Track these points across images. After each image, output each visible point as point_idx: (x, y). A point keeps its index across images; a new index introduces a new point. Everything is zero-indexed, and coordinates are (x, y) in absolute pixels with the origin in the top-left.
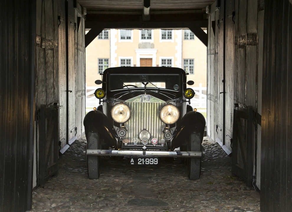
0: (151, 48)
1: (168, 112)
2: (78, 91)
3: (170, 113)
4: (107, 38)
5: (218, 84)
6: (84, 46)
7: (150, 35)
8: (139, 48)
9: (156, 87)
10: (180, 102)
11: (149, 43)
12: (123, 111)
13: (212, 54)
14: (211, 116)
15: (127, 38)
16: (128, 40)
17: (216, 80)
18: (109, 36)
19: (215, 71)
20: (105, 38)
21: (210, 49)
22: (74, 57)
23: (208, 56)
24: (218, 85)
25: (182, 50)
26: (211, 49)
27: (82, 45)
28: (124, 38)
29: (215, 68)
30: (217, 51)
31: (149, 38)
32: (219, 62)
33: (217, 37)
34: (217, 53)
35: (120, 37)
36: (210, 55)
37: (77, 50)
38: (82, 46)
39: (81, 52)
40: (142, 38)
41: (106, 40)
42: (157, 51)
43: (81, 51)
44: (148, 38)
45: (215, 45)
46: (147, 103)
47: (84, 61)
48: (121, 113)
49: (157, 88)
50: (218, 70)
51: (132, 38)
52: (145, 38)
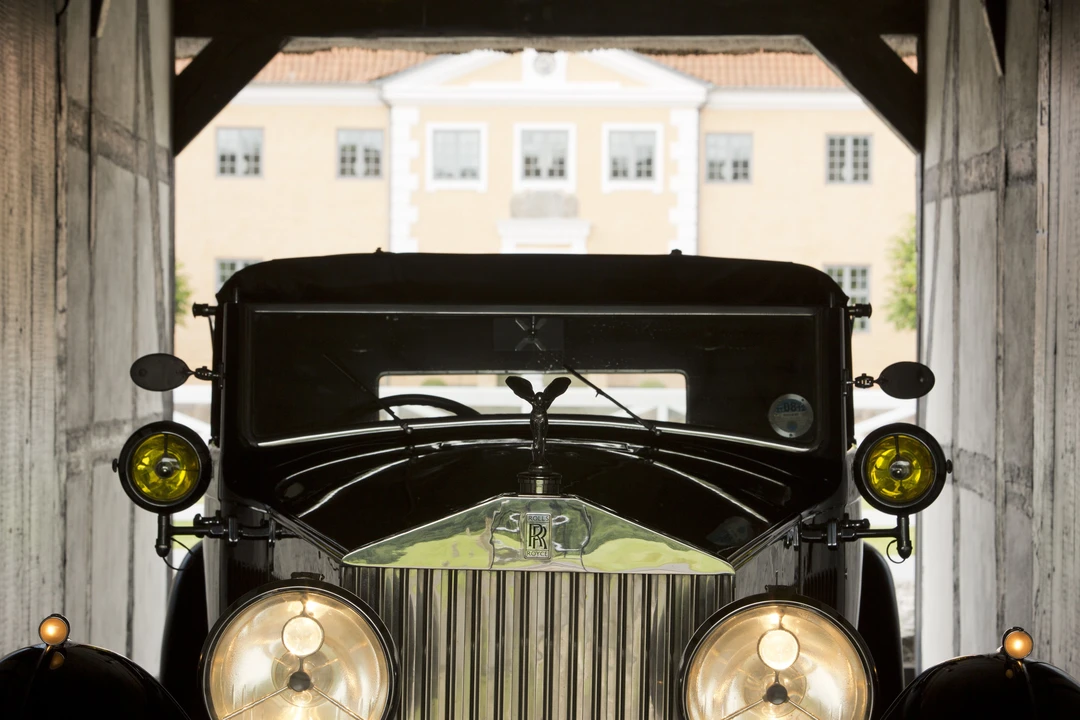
0: (566, 215)
1: (761, 669)
2: (87, 429)
3: (786, 682)
4: (377, 172)
5: (1038, 381)
6: (163, 138)
7: (562, 162)
8: (514, 215)
9: (624, 414)
10: (825, 540)
11: (557, 195)
12: (317, 656)
13: (975, 191)
14: (956, 587)
15: (464, 174)
16: (468, 184)
17: (1012, 358)
18: (384, 165)
19: (1002, 299)
20: (367, 173)
21: (956, 160)
22: (49, 195)
23: (930, 208)
24: (1030, 391)
25: (698, 224)
26: (963, 155)
27: (143, 134)
28: (450, 176)
29: (1002, 281)
30: (1019, 166)
31: (556, 173)
32: (1041, 237)
33: (1024, 66)
34: (1019, 178)
35: (429, 171)
36: (947, 204)
37: (83, 156)
38: (135, 137)
39: (128, 176)
40: (527, 173)
41: (372, 183)
42: (592, 228)
43: (126, 167)
44: (551, 173)
45: (1005, 124)
46: (550, 577)
47: (156, 239)
48: (299, 681)
49: (635, 419)
50: (1031, 288)
51: (484, 172)
52: (538, 173)
